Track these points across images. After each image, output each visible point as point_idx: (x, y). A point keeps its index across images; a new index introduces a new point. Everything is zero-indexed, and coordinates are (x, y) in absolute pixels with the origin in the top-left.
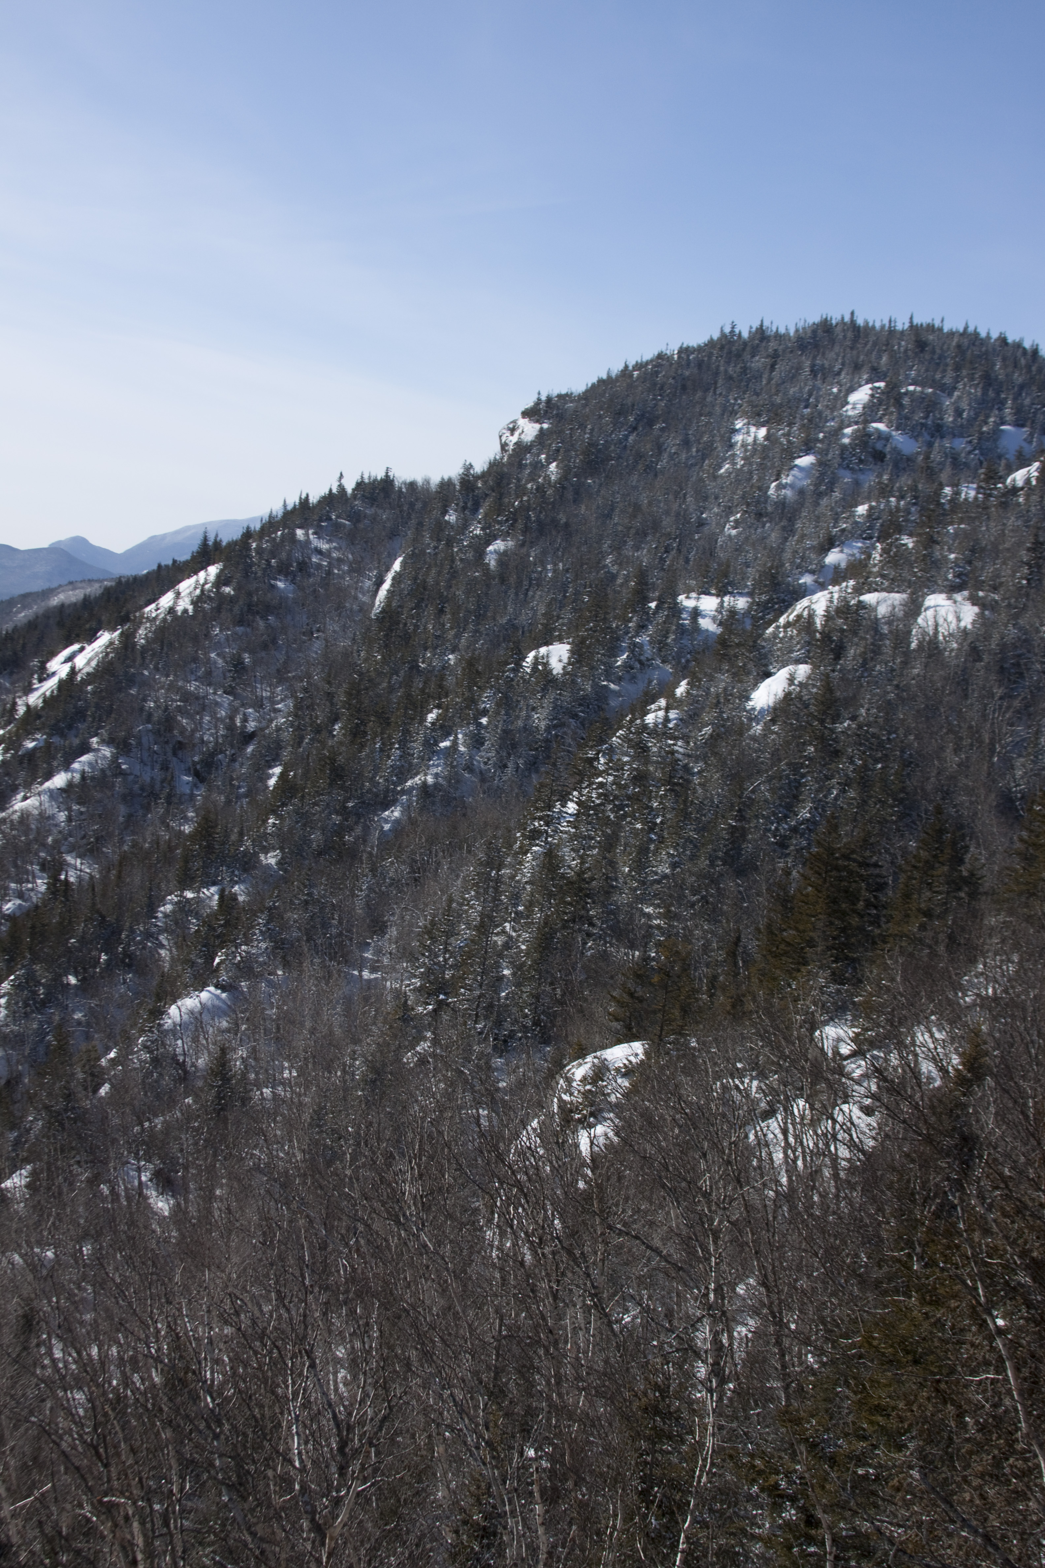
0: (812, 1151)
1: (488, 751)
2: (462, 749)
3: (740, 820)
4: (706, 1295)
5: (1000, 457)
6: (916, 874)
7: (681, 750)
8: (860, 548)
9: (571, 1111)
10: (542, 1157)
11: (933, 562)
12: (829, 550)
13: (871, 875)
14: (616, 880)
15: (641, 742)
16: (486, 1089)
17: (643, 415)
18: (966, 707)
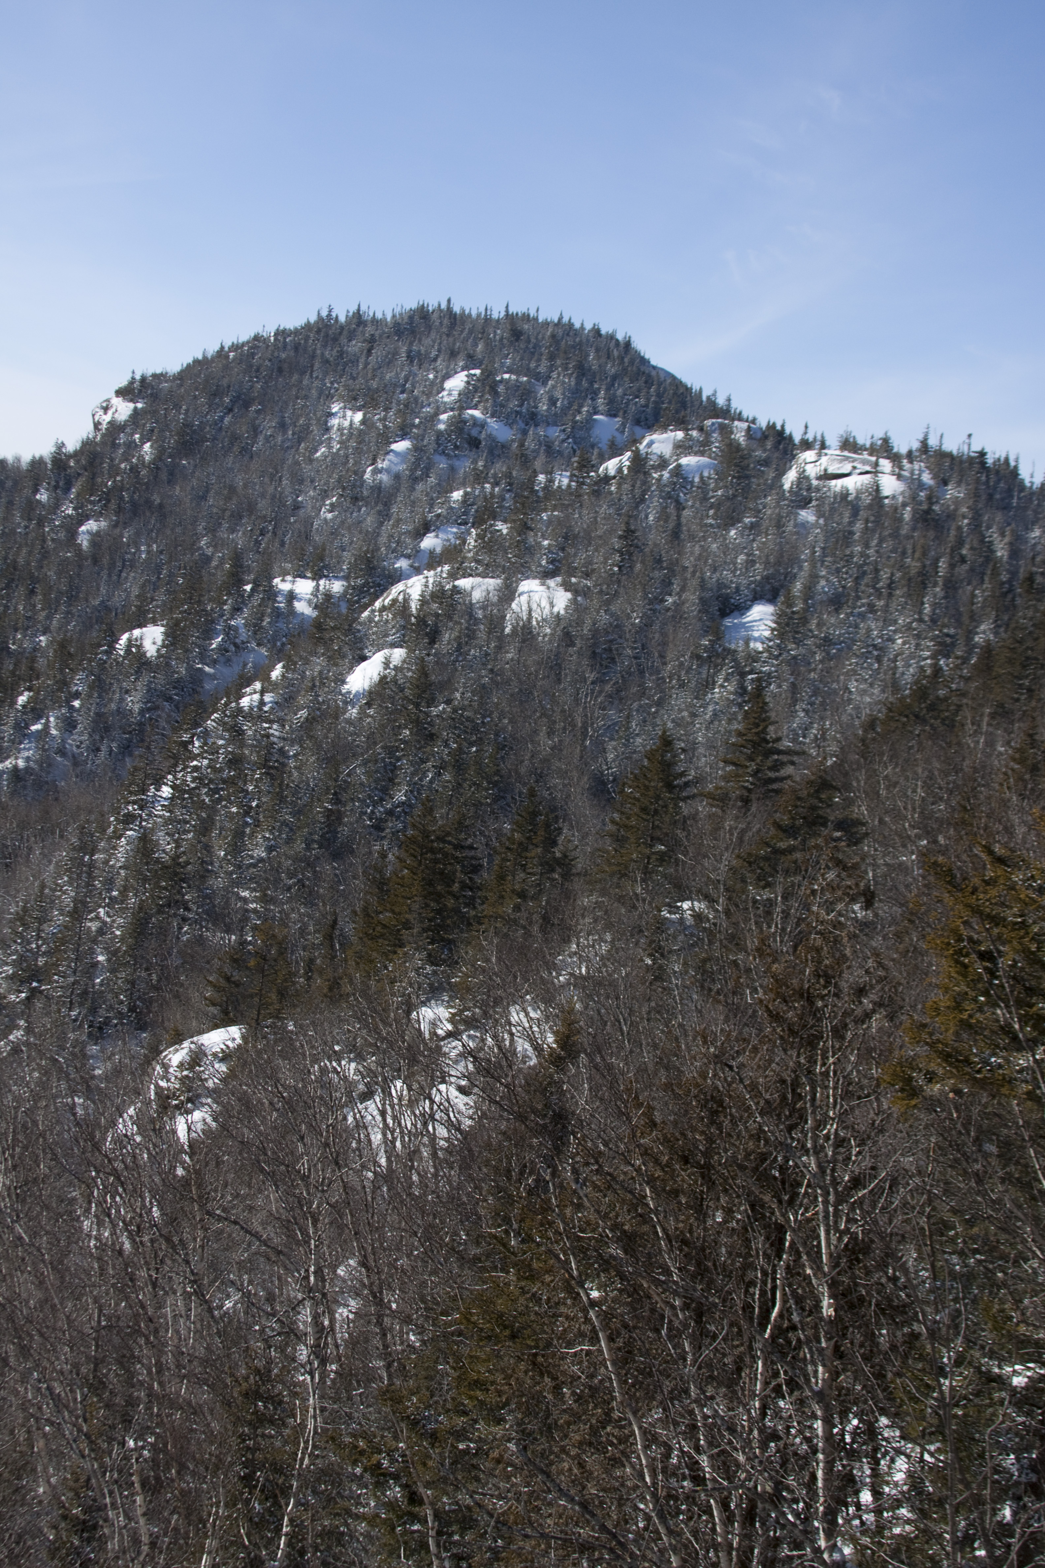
0: (410, 1132)
1: (81, 734)
2: (54, 732)
3: (336, 804)
4: (307, 1278)
5: (593, 446)
6: (510, 856)
7: (277, 733)
8: (455, 533)
9: (168, 1097)
10: (139, 1144)
11: (527, 548)
12: (424, 535)
13: (466, 857)
14: (212, 864)
15: (236, 725)
16: (82, 1077)
17: (238, 397)
18: (559, 691)
